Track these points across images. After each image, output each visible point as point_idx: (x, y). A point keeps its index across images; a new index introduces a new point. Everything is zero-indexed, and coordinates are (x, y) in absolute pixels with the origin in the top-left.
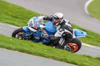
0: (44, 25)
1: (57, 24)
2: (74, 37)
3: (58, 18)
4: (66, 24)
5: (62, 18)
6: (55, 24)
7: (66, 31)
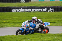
0: (29, 24)
1: (34, 22)
2: (45, 26)
3: (34, 19)
4: (39, 21)
5: (36, 19)
6: (33, 22)
7: (40, 24)
